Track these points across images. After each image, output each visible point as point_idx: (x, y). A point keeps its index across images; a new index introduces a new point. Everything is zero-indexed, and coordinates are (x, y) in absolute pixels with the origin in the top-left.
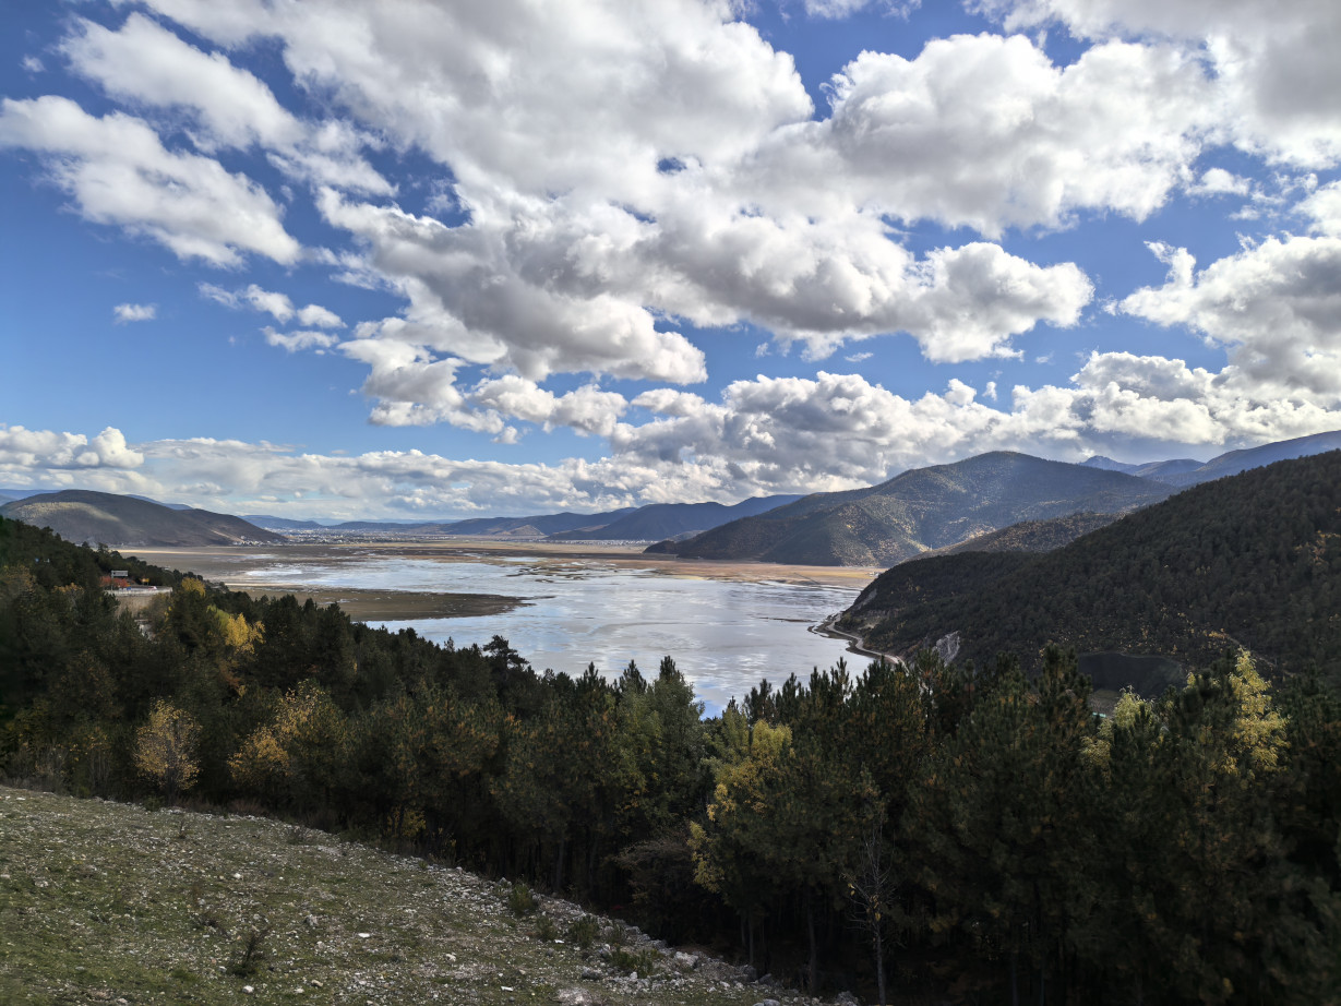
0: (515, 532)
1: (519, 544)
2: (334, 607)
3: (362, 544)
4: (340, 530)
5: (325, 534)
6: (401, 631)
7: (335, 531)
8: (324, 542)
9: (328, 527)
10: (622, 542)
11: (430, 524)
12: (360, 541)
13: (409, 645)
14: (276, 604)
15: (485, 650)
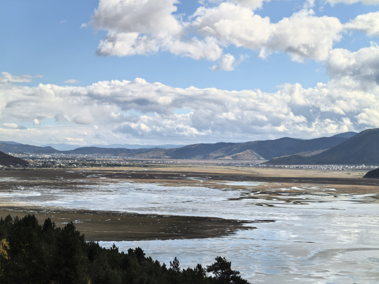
0: (236, 156)
1: (239, 168)
2: (70, 227)
3: (94, 168)
4: (74, 155)
5: (61, 158)
6: (130, 251)
7: (70, 156)
8: (60, 166)
9: (64, 152)
10: (341, 167)
11: (156, 150)
12: (92, 165)
13: (138, 264)
14: (19, 223)
15: (209, 270)
